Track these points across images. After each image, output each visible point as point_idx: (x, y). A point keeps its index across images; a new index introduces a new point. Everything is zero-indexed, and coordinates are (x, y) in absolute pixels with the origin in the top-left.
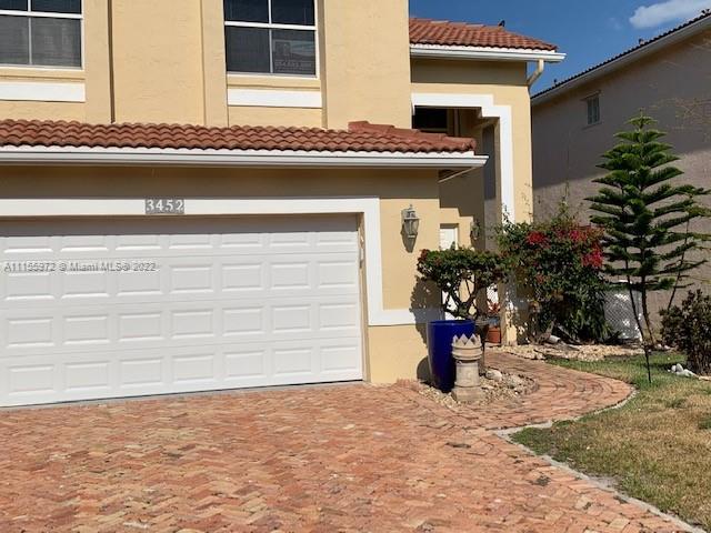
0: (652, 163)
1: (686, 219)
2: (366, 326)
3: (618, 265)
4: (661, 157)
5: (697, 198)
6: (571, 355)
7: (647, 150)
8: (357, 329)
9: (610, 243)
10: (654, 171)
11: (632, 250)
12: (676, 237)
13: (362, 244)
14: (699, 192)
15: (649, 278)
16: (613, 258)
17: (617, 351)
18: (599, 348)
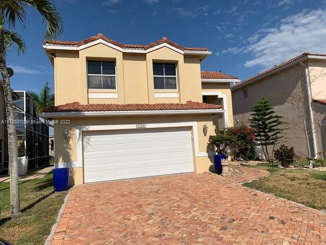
0: (267, 110)
1: (277, 125)
2: (194, 157)
3: (258, 138)
4: (269, 108)
5: (279, 119)
6: (247, 164)
7: (265, 106)
8: (192, 158)
9: (256, 132)
10: (267, 112)
11: (262, 134)
12: (274, 130)
13: (192, 134)
14: (280, 117)
15: (267, 141)
16: (257, 136)
17: (259, 162)
18: (255, 162)
